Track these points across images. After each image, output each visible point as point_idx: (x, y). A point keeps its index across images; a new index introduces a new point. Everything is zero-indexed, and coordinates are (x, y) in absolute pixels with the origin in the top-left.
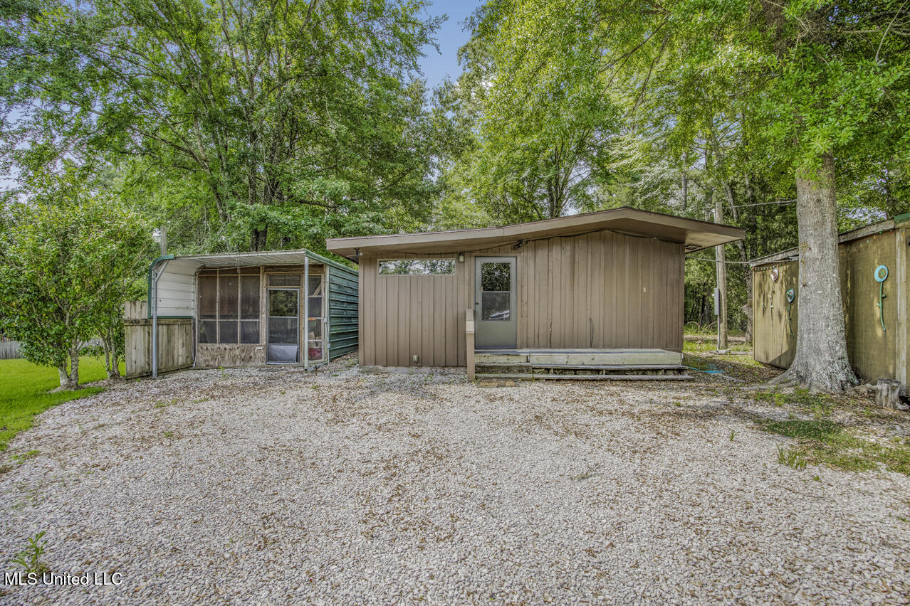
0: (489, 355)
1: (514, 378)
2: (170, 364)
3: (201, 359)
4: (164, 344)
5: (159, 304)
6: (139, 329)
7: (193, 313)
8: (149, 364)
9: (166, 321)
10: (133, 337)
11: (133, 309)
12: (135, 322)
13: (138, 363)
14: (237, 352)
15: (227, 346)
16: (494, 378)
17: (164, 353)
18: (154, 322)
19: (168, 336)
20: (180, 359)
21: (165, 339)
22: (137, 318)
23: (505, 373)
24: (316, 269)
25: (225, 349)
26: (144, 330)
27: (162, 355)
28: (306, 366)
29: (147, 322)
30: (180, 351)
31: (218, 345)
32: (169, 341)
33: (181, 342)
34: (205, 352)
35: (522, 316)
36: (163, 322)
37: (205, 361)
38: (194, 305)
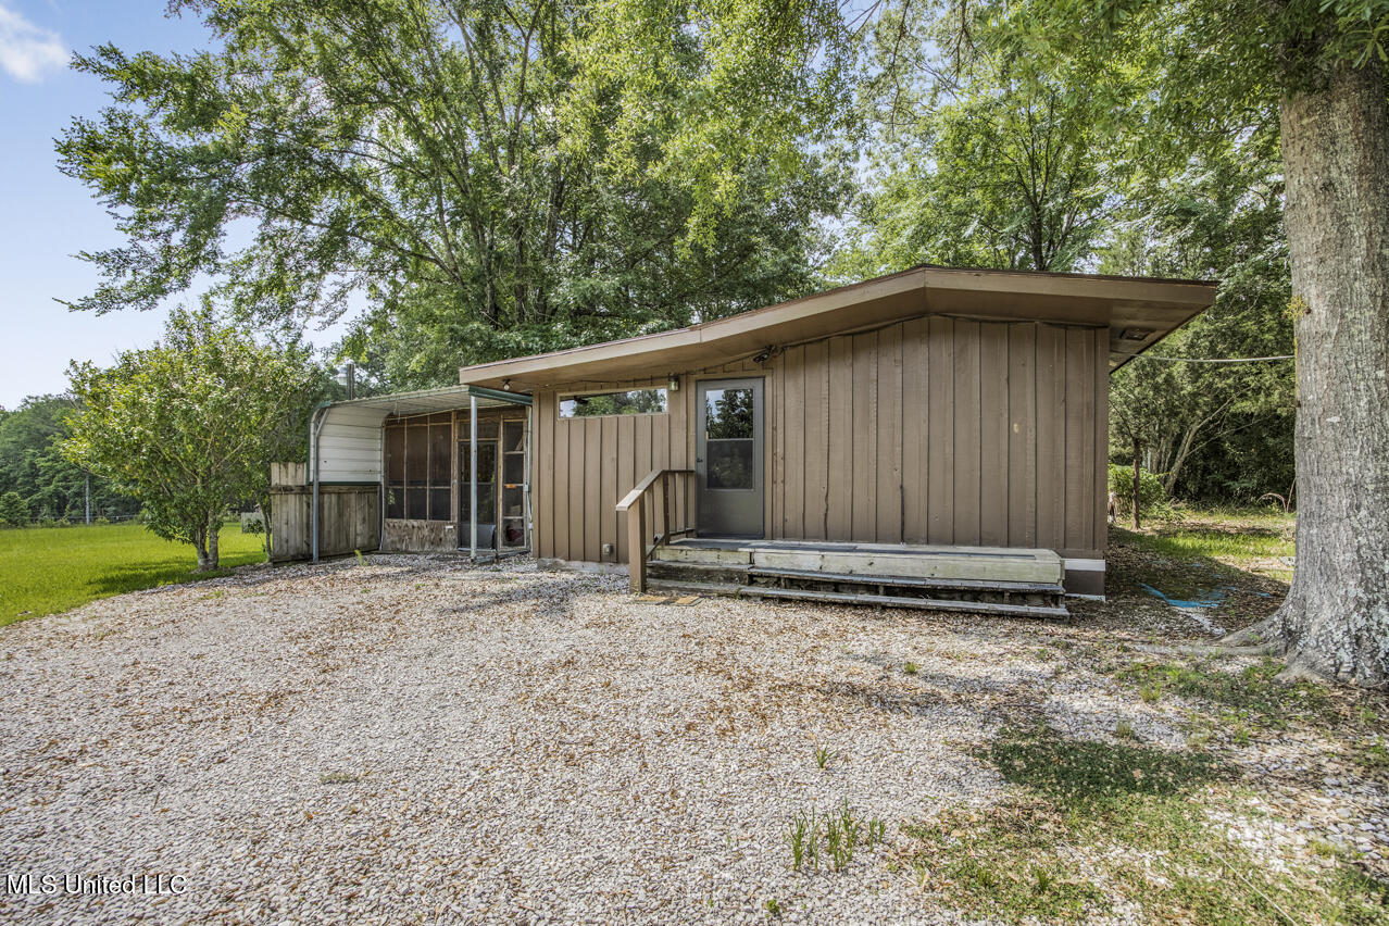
0: (688, 548)
1: (706, 591)
2: (343, 544)
3: (388, 538)
4: (333, 520)
5: (322, 466)
6: (292, 499)
7: (379, 478)
8: (308, 545)
9: (336, 489)
10: (284, 509)
11: (283, 474)
12: (287, 490)
13: (292, 543)
14: (426, 532)
15: (415, 523)
16: (673, 588)
17: (332, 530)
18: (315, 490)
19: (339, 509)
20: (359, 539)
21: (334, 512)
22: (290, 484)
23: (703, 581)
24: (517, 413)
25: (413, 527)
26: (300, 499)
27: (329, 532)
28: (473, 554)
29: (304, 490)
30: (358, 527)
31: (405, 522)
32: (340, 514)
33: (359, 516)
34: (394, 528)
35: (773, 482)
36: (329, 489)
37: (392, 542)
38: (379, 466)
